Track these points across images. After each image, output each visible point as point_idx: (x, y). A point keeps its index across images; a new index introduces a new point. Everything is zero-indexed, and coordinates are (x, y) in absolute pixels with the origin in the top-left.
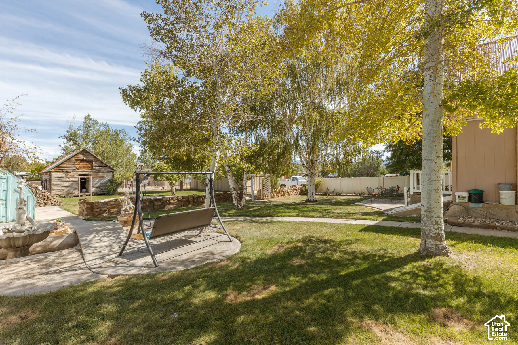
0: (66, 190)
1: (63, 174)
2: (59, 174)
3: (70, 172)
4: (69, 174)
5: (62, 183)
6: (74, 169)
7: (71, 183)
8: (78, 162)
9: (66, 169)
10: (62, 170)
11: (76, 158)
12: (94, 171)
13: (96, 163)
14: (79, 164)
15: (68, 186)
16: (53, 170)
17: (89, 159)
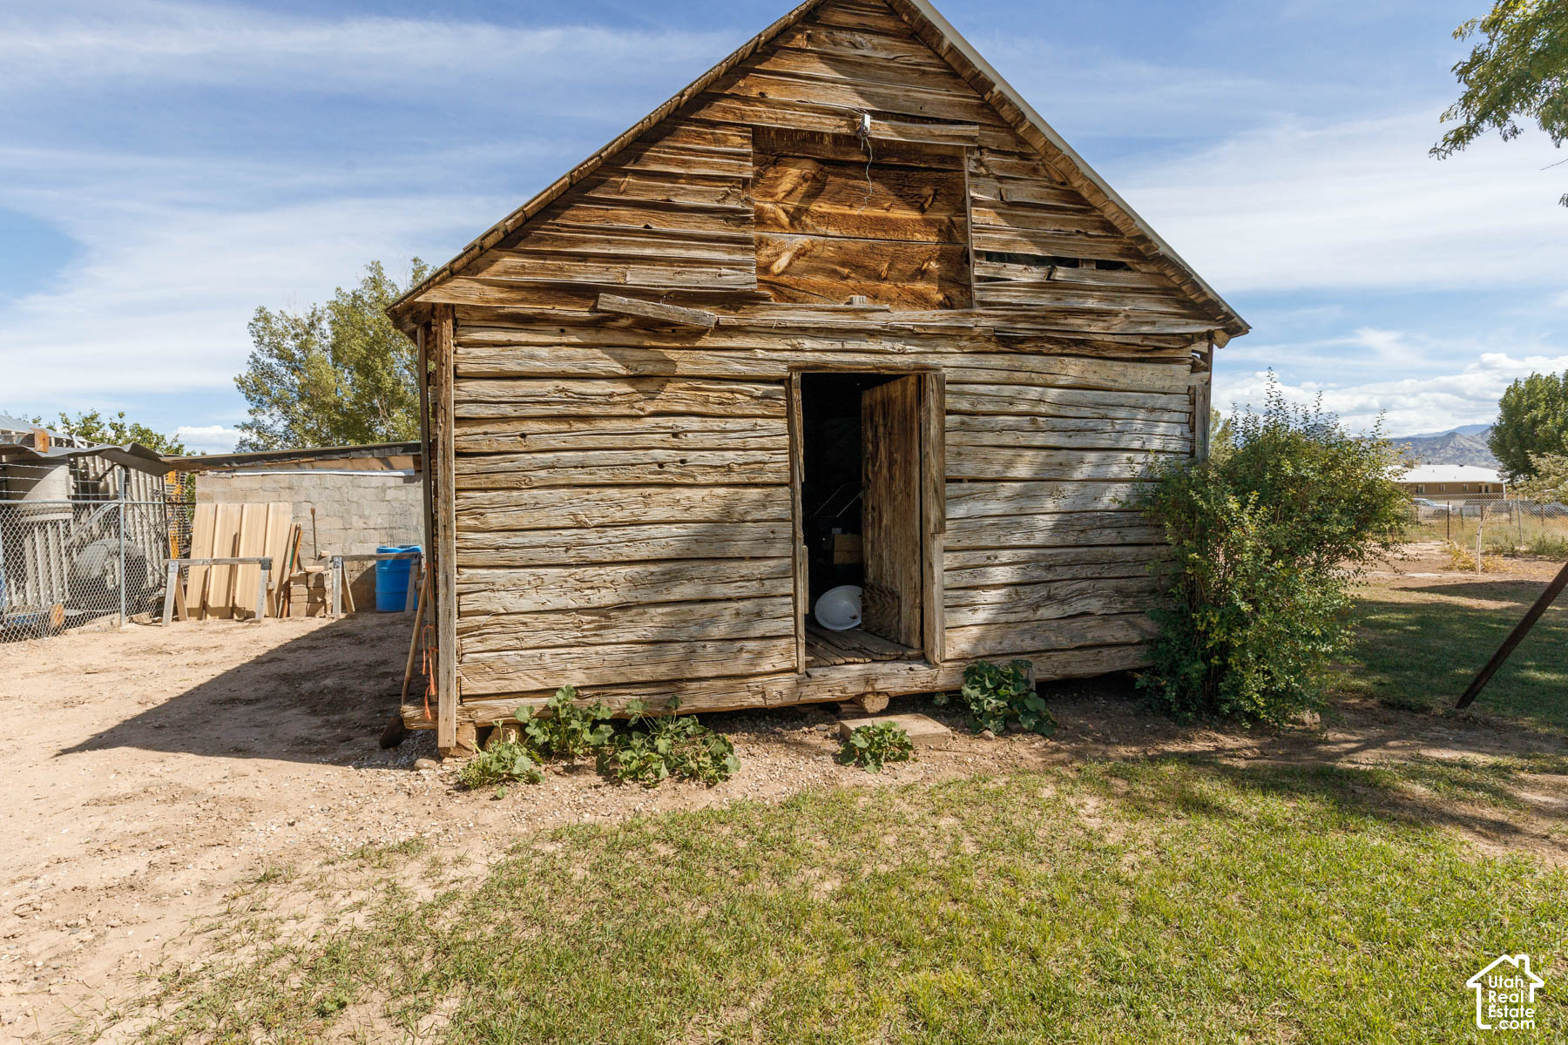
0: (650, 624)
1: (605, 362)
2: (544, 359)
3: (689, 335)
4: (684, 361)
5: (593, 507)
6: (733, 279)
7: (705, 502)
8: (790, 176)
9: (635, 277)
10: (588, 293)
11: (765, 117)
12: (985, 322)
13: (1007, 207)
14: (795, 218)
15: (677, 564)
16: (466, 292)
17: (917, 133)
